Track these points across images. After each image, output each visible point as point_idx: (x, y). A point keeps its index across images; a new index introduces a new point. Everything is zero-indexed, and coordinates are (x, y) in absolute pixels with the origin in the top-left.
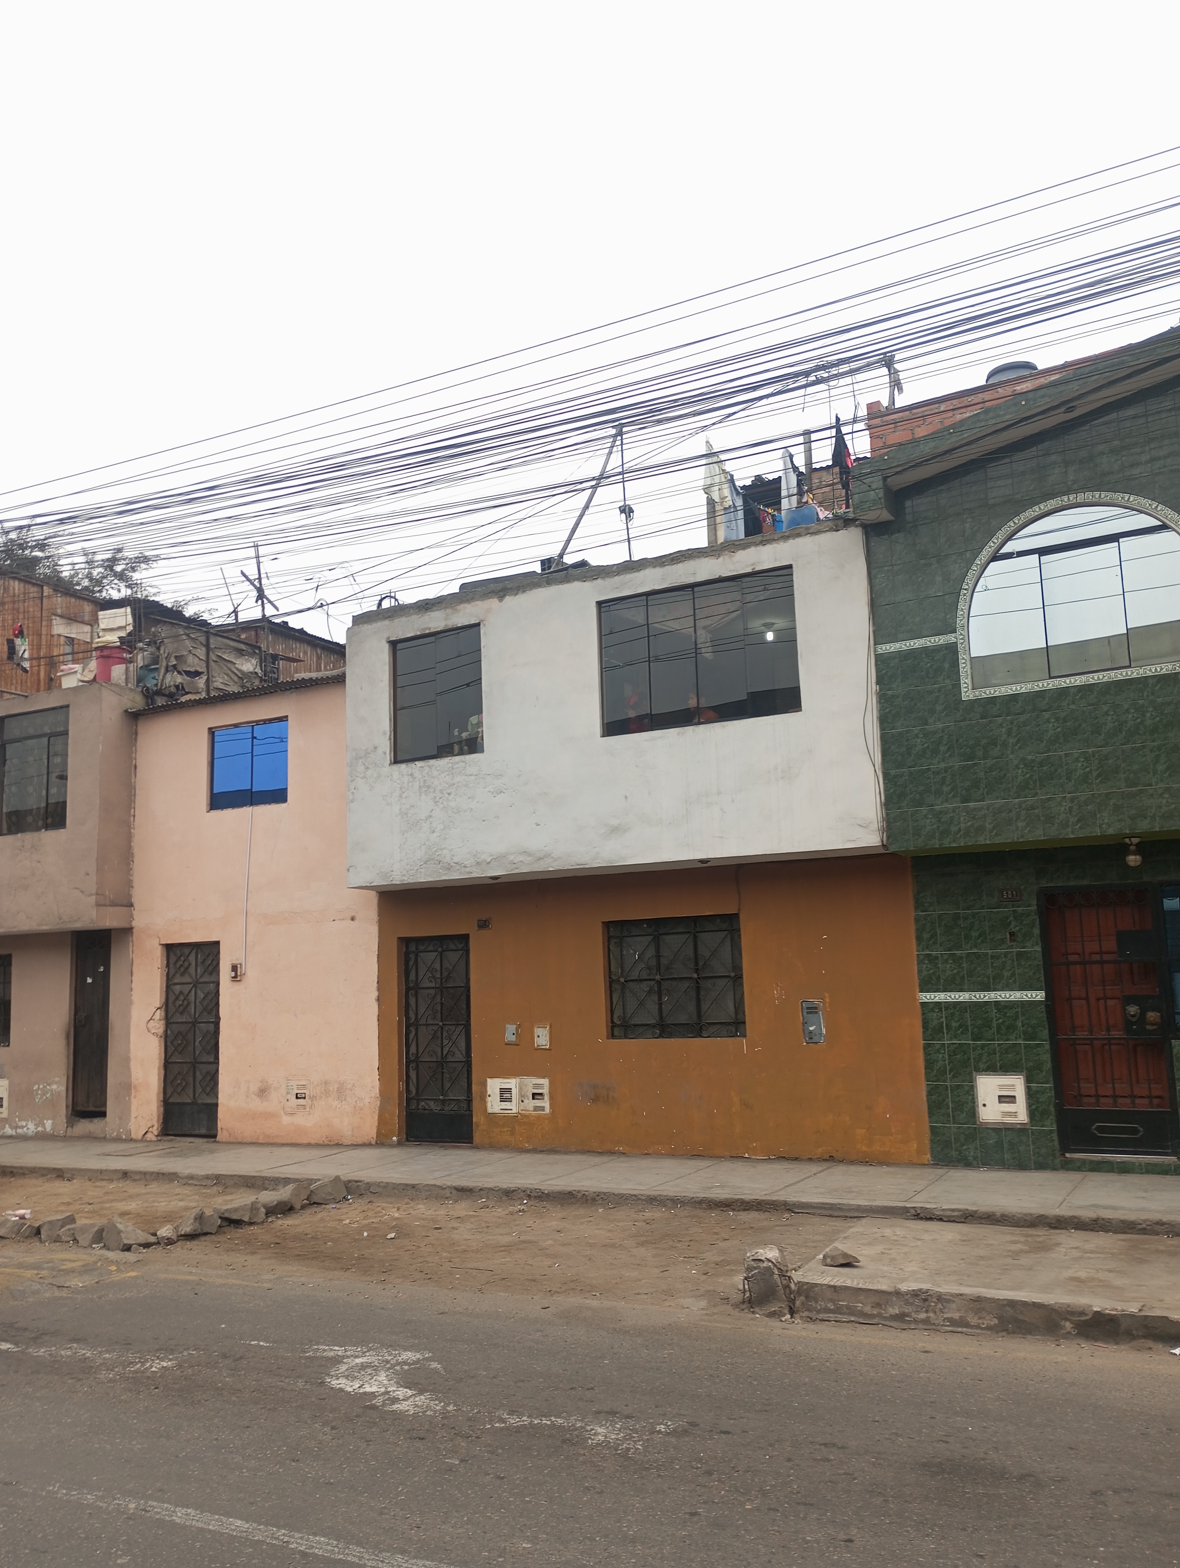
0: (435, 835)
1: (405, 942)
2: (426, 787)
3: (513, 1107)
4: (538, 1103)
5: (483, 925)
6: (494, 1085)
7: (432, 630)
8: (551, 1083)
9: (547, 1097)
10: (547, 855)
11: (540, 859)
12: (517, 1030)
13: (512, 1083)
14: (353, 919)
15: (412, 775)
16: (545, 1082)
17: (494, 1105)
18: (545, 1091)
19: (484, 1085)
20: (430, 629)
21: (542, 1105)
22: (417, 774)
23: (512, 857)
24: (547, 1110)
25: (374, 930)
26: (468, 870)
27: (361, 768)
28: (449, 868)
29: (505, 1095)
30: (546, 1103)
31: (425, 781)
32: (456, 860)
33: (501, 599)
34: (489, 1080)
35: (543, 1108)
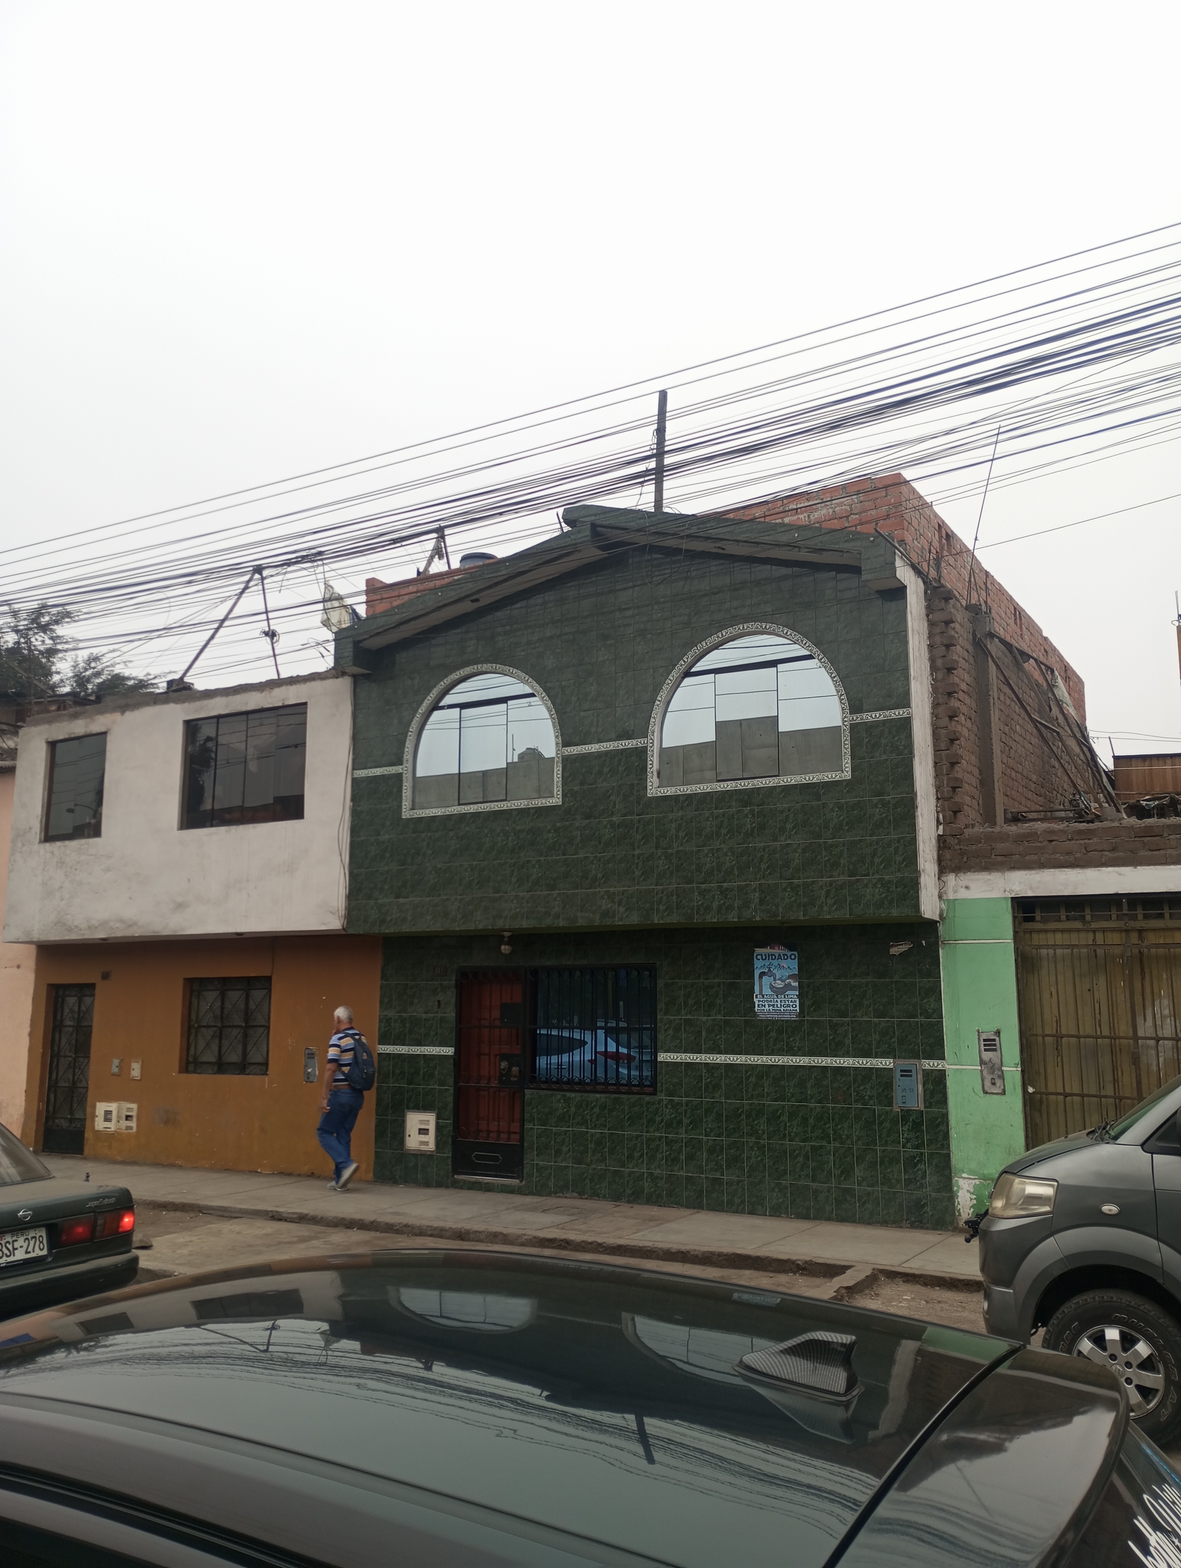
0: (64, 902)
1: (51, 986)
2: (61, 863)
3: (112, 1126)
4: (129, 1123)
5: (106, 976)
6: (101, 1108)
7: (76, 735)
8: (139, 1108)
9: (135, 1119)
10: (135, 924)
11: (130, 926)
12: (120, 1063)
13: (113, 1107)
14: (18, 967)
15: (52, 853)
16: (134, 1106)
17: (100, 1124)
18: (134, 1114)
19: (94, 1107)
20: (74, 733)
21: (131, 1125)
22: (56, 852)
23: (111, 924)
24: (134, 1130)
25: (31, 977)
26: (82, 932)
27: (19, 844)
28: (70, 930)
29: (108, 1116)
30: (133, 1124)
31: (61, 858)
32: (76, 923)
33: (123, 713)
34: (98, 1104)
35: (131, 1128)
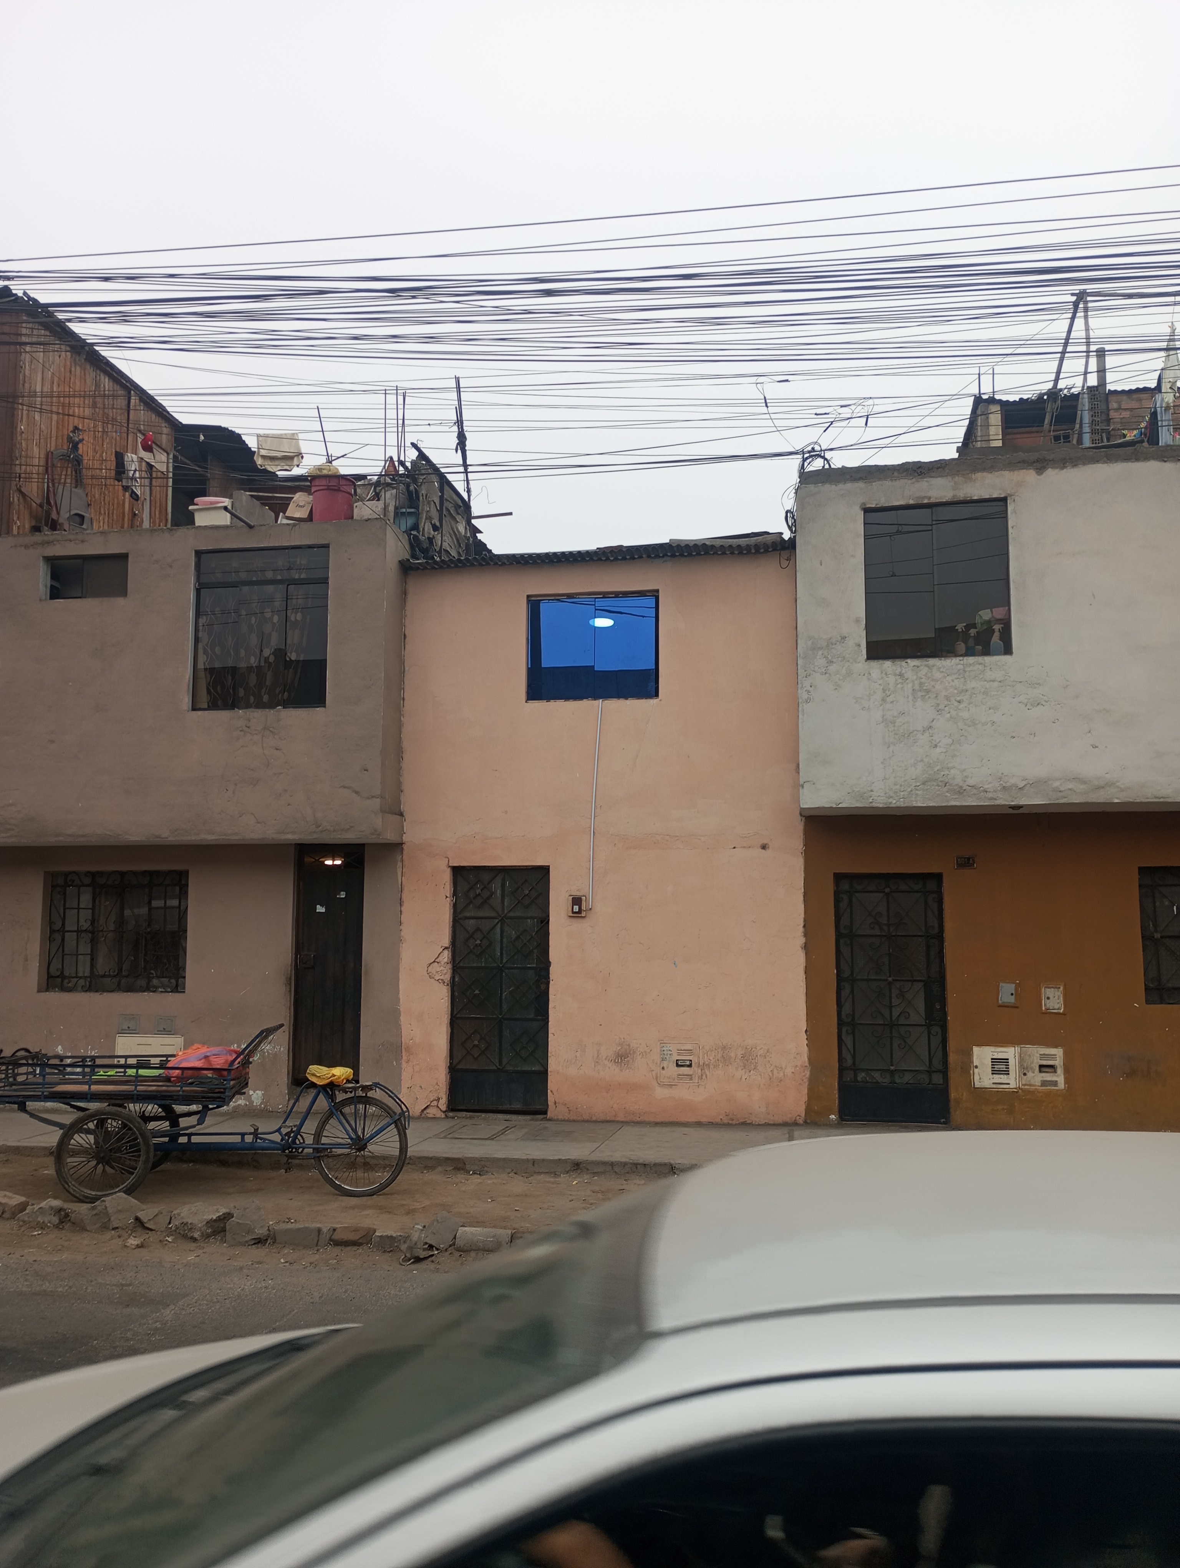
0: (938, 750)
1: (839, 878)
2: (923, 692)
3: (1012, 1081)
4: (1048, 1077)
5: (966, 863)
6: (983, 1056)
7: (933, 500)
8: (1065, 1054)
9: (1060, 1071)
10: (1110, 784)
11: (1099, 788)
12: (1016, 989)
13: (1010, 1053)
14: (764, 847)
15: (901, 675)
16: (1058, 1052)
17: (983, 1078)
18: (1058, 1062)
19: (969, 1054)
20: (930, 498)
21: (1055, 1079)
22: (909, 674)
23: (1056, 784)
24: (1061, 1085)
25: (799, 863)
26: (990, 795)
27: (820, 661)
28: (961, 792)
29: (999, 1066)
30: (1060, 1078)
31: (921, 684)
32: (971, 782)
33: (1040, 470)
34: (975, 1049)
35: (1055, 1083)
